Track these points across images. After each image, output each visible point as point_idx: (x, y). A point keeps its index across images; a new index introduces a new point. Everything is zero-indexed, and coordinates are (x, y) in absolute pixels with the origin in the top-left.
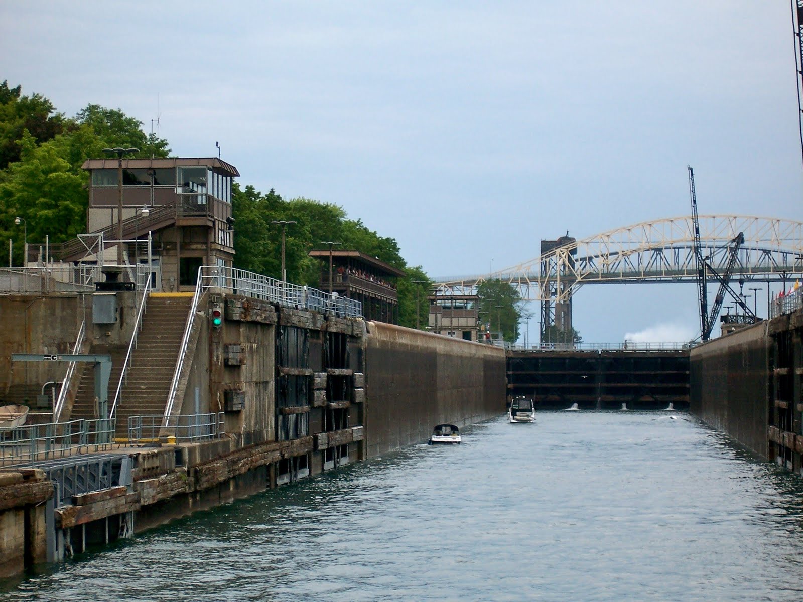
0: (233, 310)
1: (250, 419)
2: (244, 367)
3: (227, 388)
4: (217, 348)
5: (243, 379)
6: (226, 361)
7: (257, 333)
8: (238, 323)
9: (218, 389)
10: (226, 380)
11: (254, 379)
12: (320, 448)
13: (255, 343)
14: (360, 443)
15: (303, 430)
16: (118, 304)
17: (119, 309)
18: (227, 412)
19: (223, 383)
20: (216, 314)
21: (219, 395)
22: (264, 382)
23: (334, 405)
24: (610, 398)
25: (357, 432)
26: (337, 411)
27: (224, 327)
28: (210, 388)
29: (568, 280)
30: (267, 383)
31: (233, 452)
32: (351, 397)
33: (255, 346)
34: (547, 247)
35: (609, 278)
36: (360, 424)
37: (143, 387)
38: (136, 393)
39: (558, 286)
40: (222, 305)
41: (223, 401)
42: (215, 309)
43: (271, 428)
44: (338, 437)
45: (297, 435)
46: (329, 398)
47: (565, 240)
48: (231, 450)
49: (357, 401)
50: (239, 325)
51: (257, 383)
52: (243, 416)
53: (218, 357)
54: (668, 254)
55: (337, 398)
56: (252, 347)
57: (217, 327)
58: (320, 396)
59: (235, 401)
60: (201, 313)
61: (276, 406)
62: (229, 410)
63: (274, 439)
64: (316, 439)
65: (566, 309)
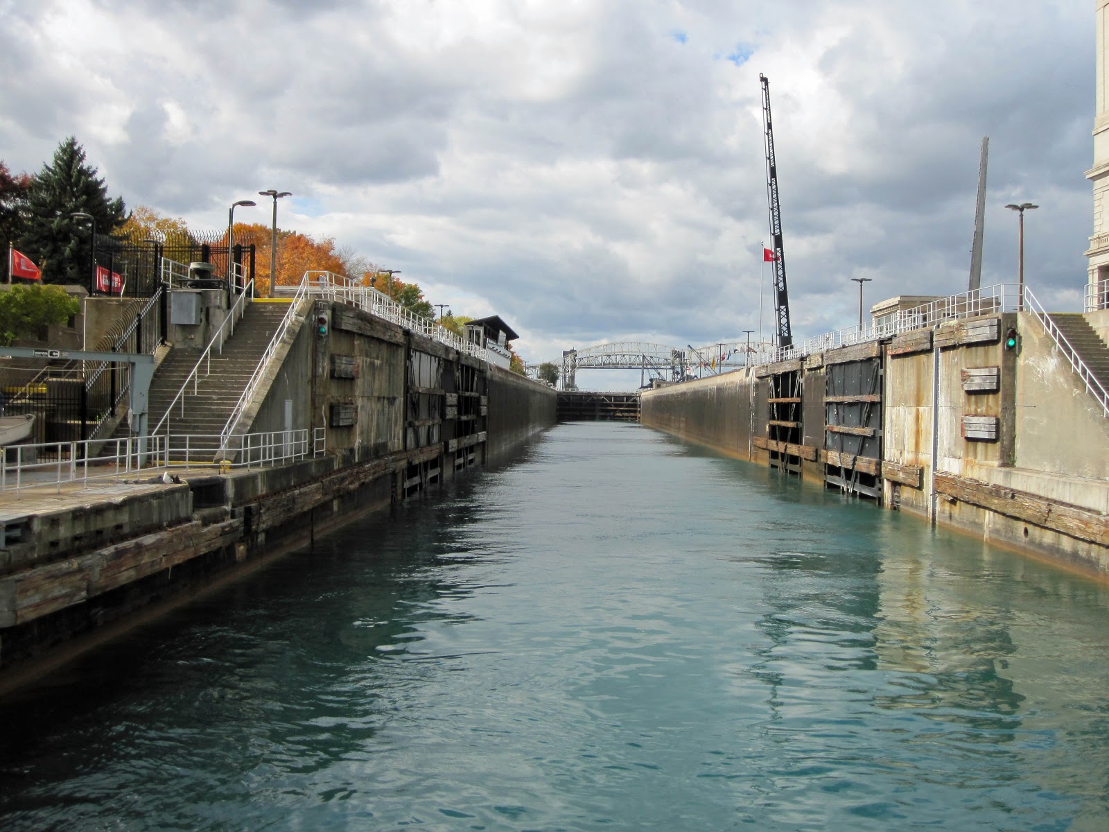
0: (342, 319)
1: (368, 432)
2: (359, 382)
3: (333, 401)
4: (323, 359)
5: (357, 393)
6: (332, 372)
7: (380, 350)
8: (349, 333)
9: (322, 403)
10: (335, 393)
11: (376, 394)
12: (450, 450)
13: (378, 359)
14: (483, 443)
15: (435, 438)
16: (203, 303)
17: (204, 309)
18: (331, 427)
19: (328, 396)
20: (322, 321)
21: (324, 409)
22: (389, 399)
23: (464, 418)
24: (602, 414)
25: (481, 436)
26: (466, 422)
27: (331, 339)
28: (313, 401)
29: (574, 367)
30: (394, 398)
31: (339, 471)
32: (478, 412)
33: (378, 362)
34: (565, 353)
35: (589, 367)
36: (484, 430)
37: (214, 397)
38: (204, 404)
39: (570, 369)
40: (329, 312)
41: (328, 415)
42: (320, 316)
43: (399, 439)
44: (467, 441)
45: (429, 442)
46: (459, 413)
47: (572, 351)
48: (336, 467)
49: (483, 414)
50: (354, 337)
51: (379, 398)
52: (358, 429)
53: (323, 368)
54: (613, 357)
55: (466, 413)
56: (372, 364)
57: (323, 335)
58: (451, 413)
59: (342, 416)
60: (302, 319)
61: (405, 418)
62: (334, 424)
63: (401, 448)
64: (447, 445)
65: (572, 378)
